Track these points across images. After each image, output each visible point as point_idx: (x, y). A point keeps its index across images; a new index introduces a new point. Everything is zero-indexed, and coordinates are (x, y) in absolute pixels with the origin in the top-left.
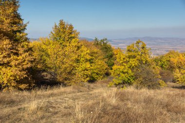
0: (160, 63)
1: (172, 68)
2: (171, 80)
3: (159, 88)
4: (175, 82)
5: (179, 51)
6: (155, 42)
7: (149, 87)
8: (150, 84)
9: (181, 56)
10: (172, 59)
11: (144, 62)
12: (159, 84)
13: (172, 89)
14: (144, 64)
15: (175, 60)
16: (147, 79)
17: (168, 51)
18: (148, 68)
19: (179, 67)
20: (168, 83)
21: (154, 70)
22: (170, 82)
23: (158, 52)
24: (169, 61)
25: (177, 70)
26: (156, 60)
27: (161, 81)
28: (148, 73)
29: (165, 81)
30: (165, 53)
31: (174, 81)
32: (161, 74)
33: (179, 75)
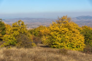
0: (34, 33)
1: (41, 36)
2: (40, 42)
3: (31, 48)
4: (42, 44)
5: (45, 26)
7: (26, 47)
8: (26, 45)
9: (46, 29)
10: (41, 30)
11: (23, 33)
12: (32, 45)
13: (40, 47)
14: (23, 34)
15: (42, 31)
16: (24, 43)
17: (39, 26)
18: (25, 36)
19: (45, 35)
20: (38, 44)
21: (29, 38)
22: (40, 43)
23: (33, 26)
24: (39, 31)
25: (44, 37)
26: (31, 32)
27: (33, 43)
28: (25, 39)
29: (36, 43)
30: (37, 27)
31: (42, 43)
32: (34, 39)
33: (45, 39)
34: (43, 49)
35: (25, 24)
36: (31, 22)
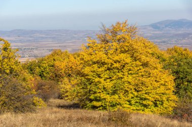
0: (38, 70)
1: (57, 77)
2: (57, 95)
3: (32, 110)
4: (62, 99)
6: (31, 37)
7: (17, 110)
8: (18, 104)
9: (72, 59)
10: (57, 63)
11: (8, 71)
12: (34, 104)
13: (55, 109)
14: (7, 74)
15: (62, 65)
16: (13, 98)
18: (14, 80)
19: (69, 75)
20: (52, 100)
21: (24, 84)
22: (55, 98)
23: (36, 52)
24: (53, 66)
25: (66, 80)
26: (31, 68)
27: (36, 99)
28: (15, 88)
29: (45, 98)
30: (47, 53)
31: (60, 97)
32: (39, 87)
33: (68, 87)
34: (64, 113)
35: (13, 46)
36: (30, 41)
